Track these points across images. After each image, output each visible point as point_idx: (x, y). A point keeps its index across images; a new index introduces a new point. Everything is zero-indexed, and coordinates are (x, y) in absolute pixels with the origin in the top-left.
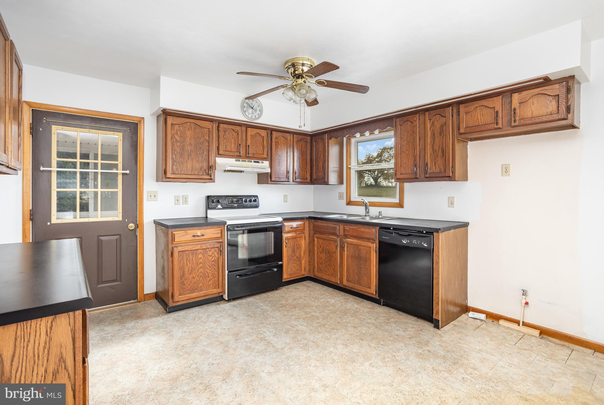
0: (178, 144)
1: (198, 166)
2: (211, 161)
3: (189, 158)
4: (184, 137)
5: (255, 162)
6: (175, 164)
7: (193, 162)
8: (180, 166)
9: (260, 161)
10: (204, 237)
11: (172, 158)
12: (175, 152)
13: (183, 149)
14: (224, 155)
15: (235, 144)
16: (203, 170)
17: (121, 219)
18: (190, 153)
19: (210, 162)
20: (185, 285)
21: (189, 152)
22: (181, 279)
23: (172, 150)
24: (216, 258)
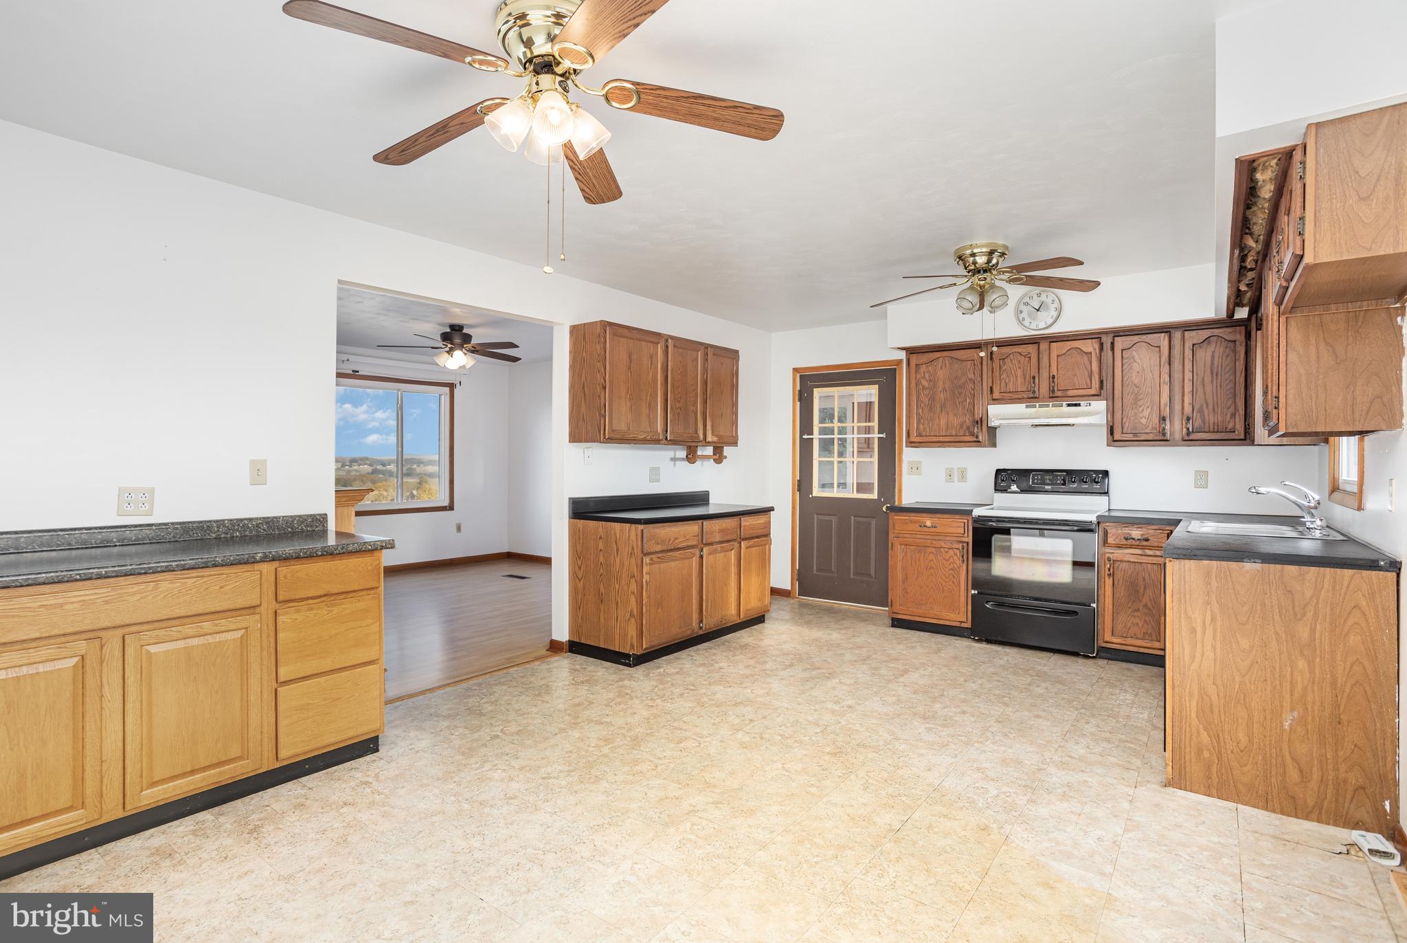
0: (926, 392)
1: (956, 421)
2: (978, 413)
3: (942, 411)
4: (934, 382)
5: (1069, 405)
6: (922, 421)
7: (948, 416)
8: (929, 423)
9: (1082, 403)
10: (936, 530)
11: (918, 414)
12: (922, 405)
13: (933, 398)
14: (1002, 399)
15: (1025, 378)
16: (965, 428)
17: (876, 498)
18: (944, 403)
19: (976, 413)
20: (908, 593)
21: (943, 401)
22: (903, 583)
23: (917, 402)
24: (956, 566)
